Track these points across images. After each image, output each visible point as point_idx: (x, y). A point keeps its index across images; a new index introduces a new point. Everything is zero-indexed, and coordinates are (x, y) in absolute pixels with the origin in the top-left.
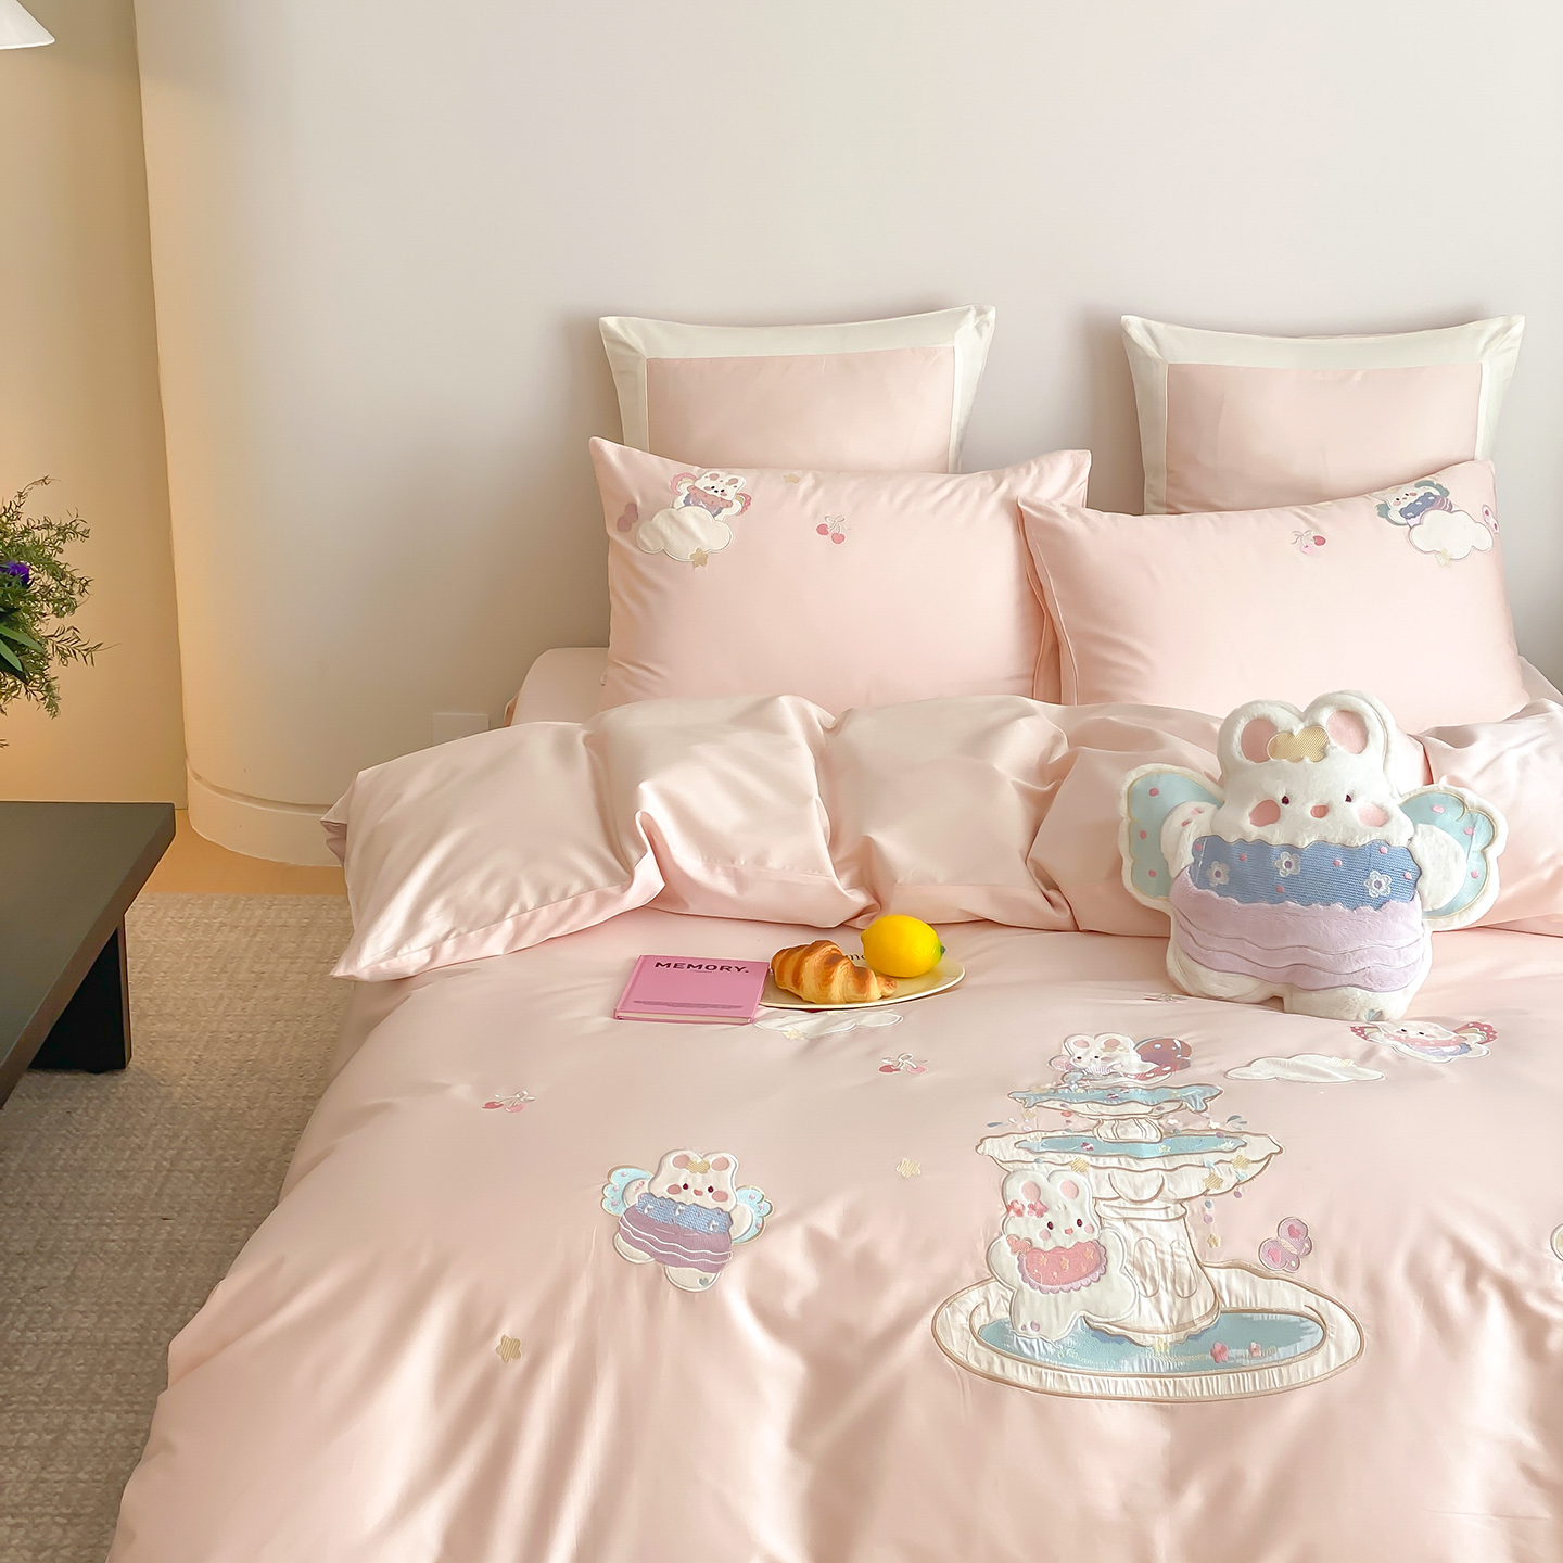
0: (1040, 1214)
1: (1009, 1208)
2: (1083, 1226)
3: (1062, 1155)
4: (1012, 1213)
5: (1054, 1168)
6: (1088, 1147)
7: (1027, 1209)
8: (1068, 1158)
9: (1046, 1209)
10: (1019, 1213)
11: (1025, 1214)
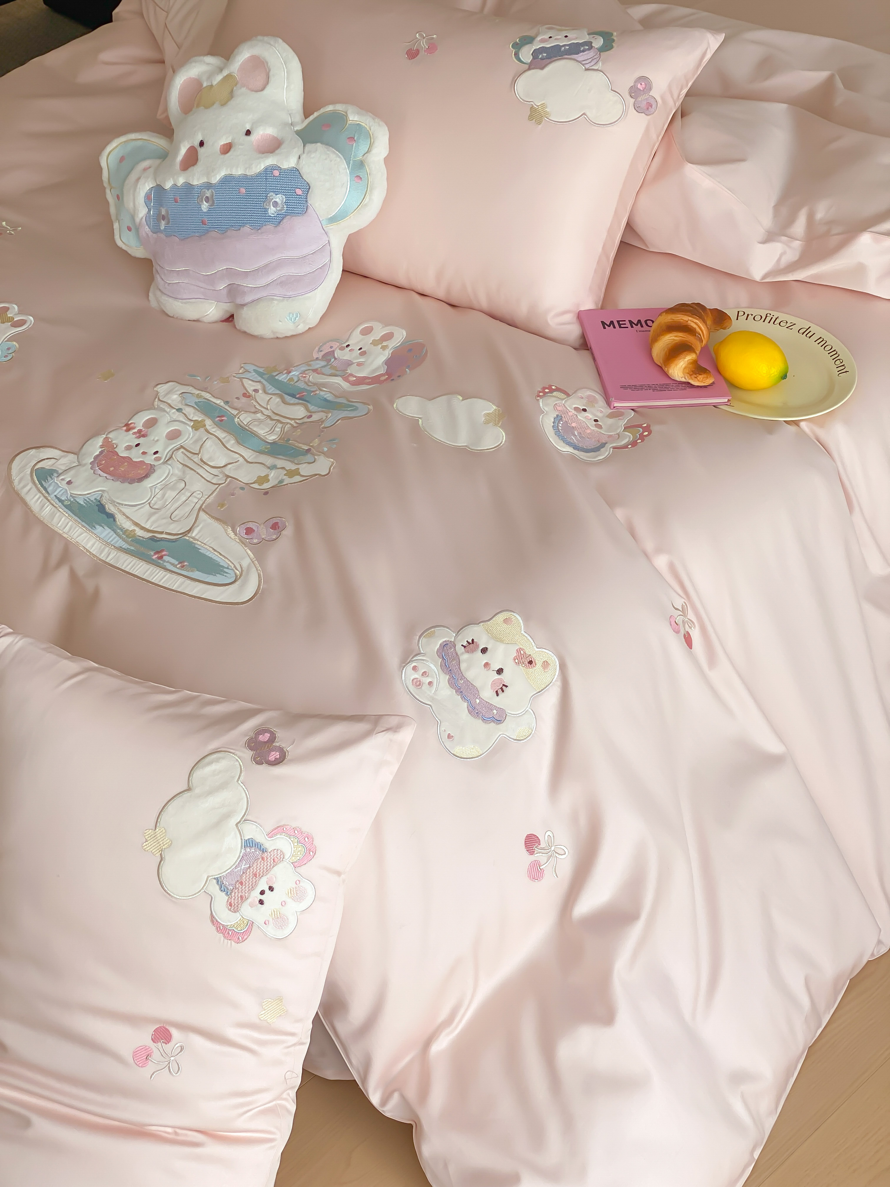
0: (139, 437)
1: (127, 425)
2: (156, 456)
3: (198, 413)
4: (125, 428)
5: (182, 418)
6: (223, 418)
7: (135, 430)
8: (198, 417)
9: (144, 436)
10: (128, 430)
11: (131, 432)
